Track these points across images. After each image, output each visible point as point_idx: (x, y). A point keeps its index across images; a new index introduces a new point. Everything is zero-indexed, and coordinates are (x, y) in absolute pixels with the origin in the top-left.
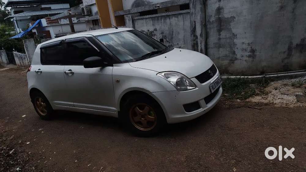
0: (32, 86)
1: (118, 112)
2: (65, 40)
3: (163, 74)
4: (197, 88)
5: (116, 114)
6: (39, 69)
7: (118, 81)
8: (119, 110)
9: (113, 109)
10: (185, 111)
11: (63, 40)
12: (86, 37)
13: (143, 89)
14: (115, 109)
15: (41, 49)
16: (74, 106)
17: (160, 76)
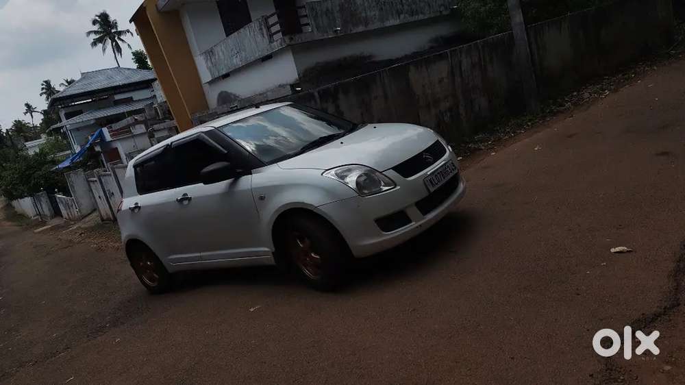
0: (129, 236)
1: (273, 253)
2: (172, 143)
3: (333, 172)
4: (398, 187)
5: (269, 259)
6: (137, 204)
7: (262, 198)
8: (274, 249)
9: (264, 250)
10: (381, 231)
11: (168, 145)
12: (203, 132)
13: (303, 203)
14: (266, 249)
15: (135, 166)
16: (201, 258)
17: (329, 175)
